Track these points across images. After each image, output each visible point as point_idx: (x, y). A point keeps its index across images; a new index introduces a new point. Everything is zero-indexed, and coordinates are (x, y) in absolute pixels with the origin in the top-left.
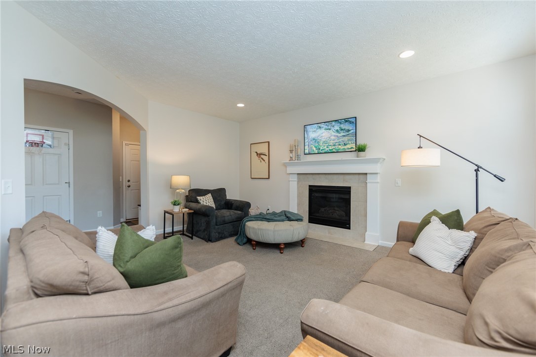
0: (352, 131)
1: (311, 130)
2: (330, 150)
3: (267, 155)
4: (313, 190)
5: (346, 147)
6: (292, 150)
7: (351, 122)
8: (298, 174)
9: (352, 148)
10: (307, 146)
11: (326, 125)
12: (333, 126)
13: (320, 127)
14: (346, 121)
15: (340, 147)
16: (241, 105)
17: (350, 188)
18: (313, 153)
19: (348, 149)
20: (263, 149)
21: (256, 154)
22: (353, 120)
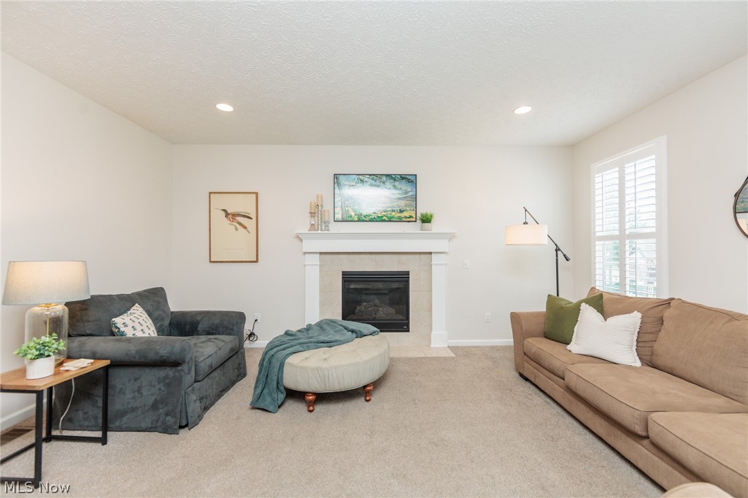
0: (411, 194)
1: (347, 183)
2: (378, 217)
3: (253, 216)
4: (348, 278)
5: (402, 215)
6: (313, 211)
7: (409, 181)
8: (321, 253)
9: (411, 217)
10: (340, 208)
11: (373, 179)
12: (384, 183)
13: (362, 181)
14: (403, 178)
15: (393, 213)
16: (225, 107)
17: (407, 273)
18: (350, 219)
19: (406, 217)
20: (242, 205)
21: (223, 214)
22: (412, 178)
